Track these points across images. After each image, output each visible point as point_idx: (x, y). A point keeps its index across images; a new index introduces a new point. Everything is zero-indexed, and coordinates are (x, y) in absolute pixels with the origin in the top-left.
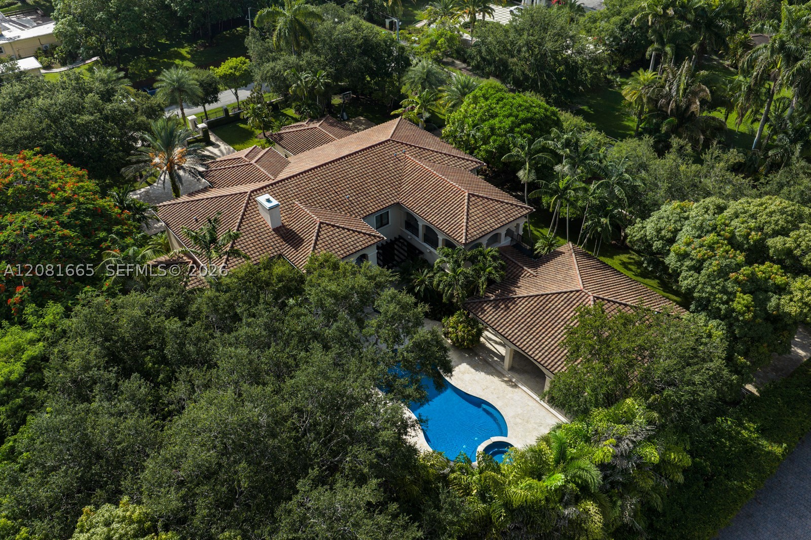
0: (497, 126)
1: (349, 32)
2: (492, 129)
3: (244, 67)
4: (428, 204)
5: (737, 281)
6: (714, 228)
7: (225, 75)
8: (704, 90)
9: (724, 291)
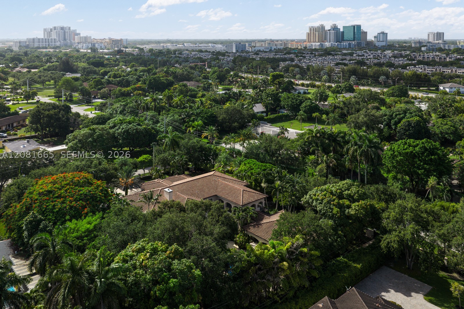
0: (254, 172)
1: (195, 143)
2: (252, 173)
3: (149, 158)
4: (227, 194)
5: (334, 205)
6: (326, 190)
7: (141, 161)
8: (334, 161)
9: (330, 208)
